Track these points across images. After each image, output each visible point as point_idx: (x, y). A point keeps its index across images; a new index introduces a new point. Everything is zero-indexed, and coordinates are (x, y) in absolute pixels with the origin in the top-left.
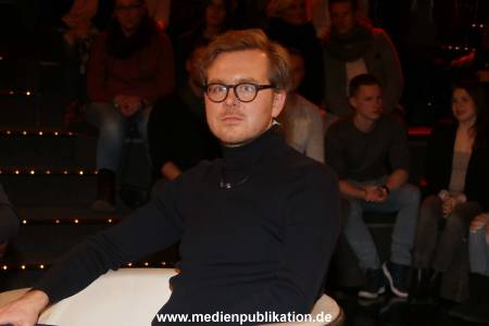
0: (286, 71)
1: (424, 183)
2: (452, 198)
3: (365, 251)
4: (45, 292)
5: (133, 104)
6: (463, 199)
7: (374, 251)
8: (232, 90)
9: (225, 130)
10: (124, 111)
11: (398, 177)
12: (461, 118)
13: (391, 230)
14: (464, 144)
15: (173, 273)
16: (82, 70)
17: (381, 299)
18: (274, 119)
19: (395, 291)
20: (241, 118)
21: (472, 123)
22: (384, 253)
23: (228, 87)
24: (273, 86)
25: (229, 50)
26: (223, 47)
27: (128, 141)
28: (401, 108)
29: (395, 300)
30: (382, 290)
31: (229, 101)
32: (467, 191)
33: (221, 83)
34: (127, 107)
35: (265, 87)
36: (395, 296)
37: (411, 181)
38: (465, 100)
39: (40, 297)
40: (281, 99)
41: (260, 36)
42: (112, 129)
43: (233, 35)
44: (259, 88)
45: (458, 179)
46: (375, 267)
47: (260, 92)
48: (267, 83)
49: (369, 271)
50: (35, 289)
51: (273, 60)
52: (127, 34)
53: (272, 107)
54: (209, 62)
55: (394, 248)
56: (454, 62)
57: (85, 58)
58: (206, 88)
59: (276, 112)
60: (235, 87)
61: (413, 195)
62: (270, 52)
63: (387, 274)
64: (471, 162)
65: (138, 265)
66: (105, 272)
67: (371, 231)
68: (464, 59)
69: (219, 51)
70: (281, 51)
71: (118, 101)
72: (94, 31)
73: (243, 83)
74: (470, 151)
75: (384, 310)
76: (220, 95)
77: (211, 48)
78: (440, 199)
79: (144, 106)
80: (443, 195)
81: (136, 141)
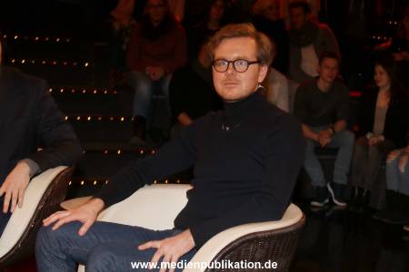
0: (269, 52)
1: (356, 129)
2: (375, 137)
3: (316, 175)
4: (102, 199)
5: (158, 73)
6: (382, 138)
7: (322, 174)
8: (231, 64)
9: (226, 91)
10: (152, 77)
11: (340, 125)
12: (380, 84)
13: (334, 160)
14: (382, 102)
15: (189, 187)
16: (124, 47)
17: (327, 207)
18: (260, 84)
19: (336, 201)
20: (237, 83)
21: (388, 88)
22: (329, 176)
23: (229, 62)
24: (259, 62)
25: (229, 37)
26: (225, 35)
27: (155, 97)
28: (340, 77)
29: (335, 208)
30: (327, 201)
31: (229, 72)
32: (385, 133)
33: (224, 60)
34: (154, 74)
35: (254, 63)
36: (335, 205)
37: (349, 127)
38: (381, 73)
39: (99, 203)
40: (265, 70)
41: (251, 28)
42: (144, 89)
43: (233, 27)
44: (249, 63)
45: (379, 125)
46: (322, 185)
47: (251, 66)
48: (255, 60)
49: (318, 188)
50: (95, 197)
51: (260, 44)
52: (156, 24)
53: (258, 76)
54: (216, 45)
55: (336, 173)
56: (377, 48)
57: (127, 40)
58: (213, 63)
59: (261, 80)
60: (233, 62)
61: (350, 137)
62: (258, 39)
63: (330, 190)
64: (388, 115)
65: (161, 182)
66: (142, 186)
67: (320, 160)
68: (383, 45)
69: (222, 38)
70: (265, 39)
71: (148, 69)
72: (134, 22)
73: (239, 59)
74: (387, 107)
75: (327, 214)
76: (224, 67)
77: (217, 36)
78: (366, 139)
79: (166, 74)
80: (369, 136)
81: (161, 97)
